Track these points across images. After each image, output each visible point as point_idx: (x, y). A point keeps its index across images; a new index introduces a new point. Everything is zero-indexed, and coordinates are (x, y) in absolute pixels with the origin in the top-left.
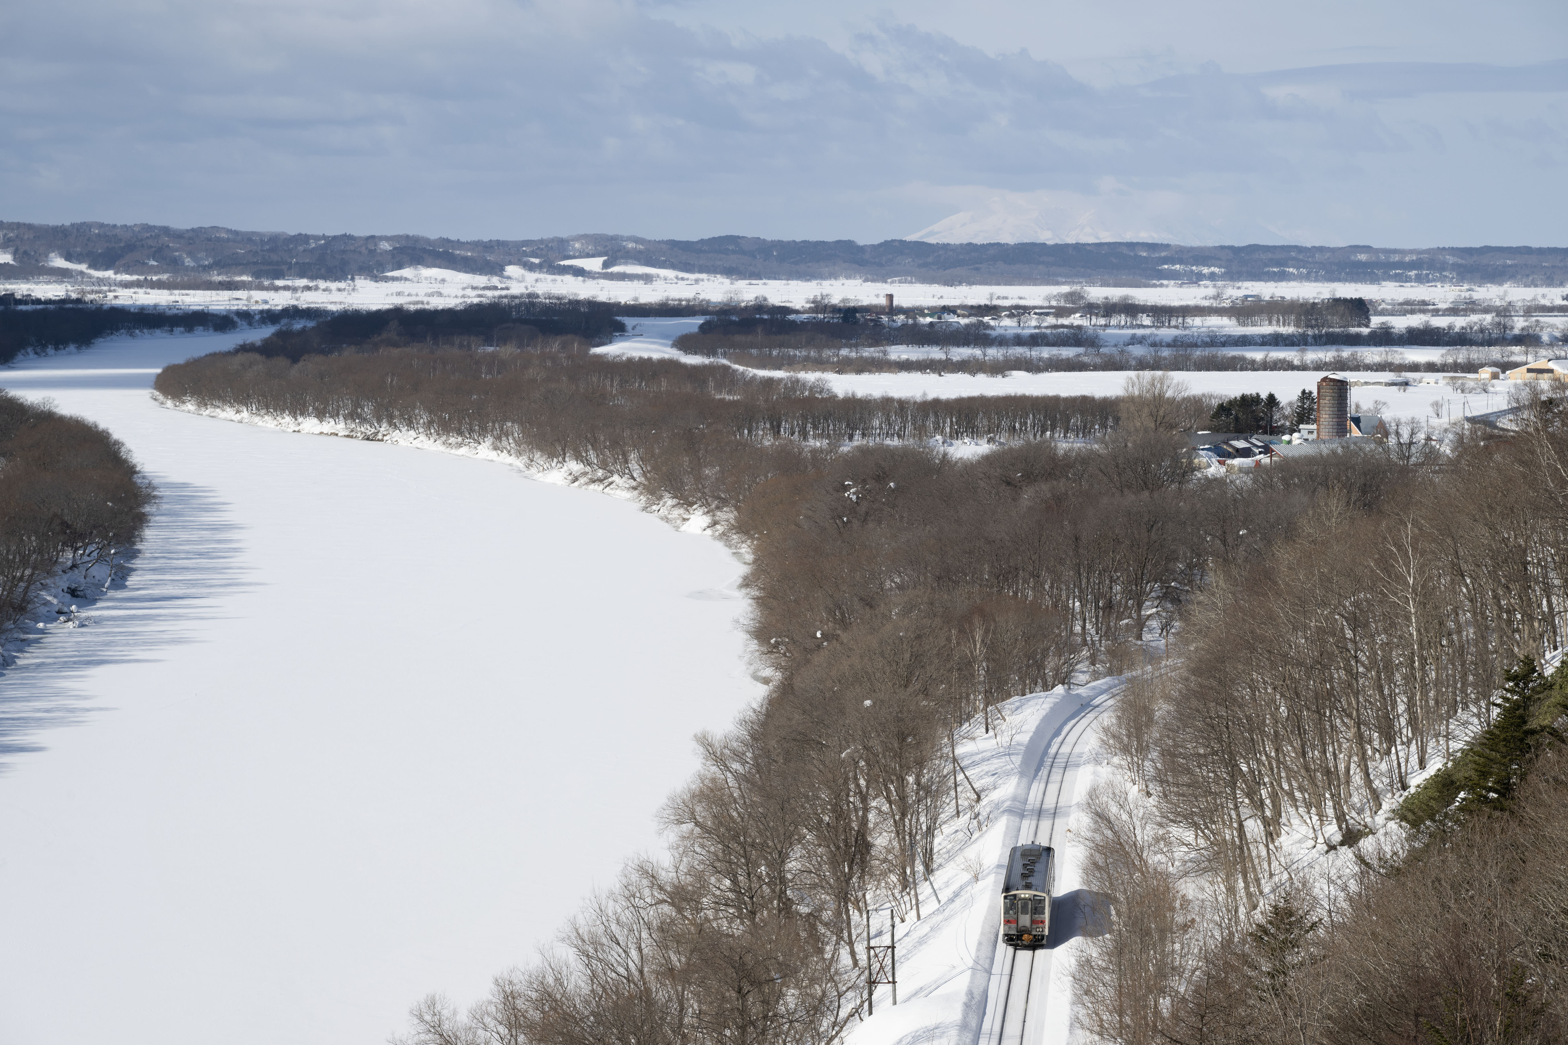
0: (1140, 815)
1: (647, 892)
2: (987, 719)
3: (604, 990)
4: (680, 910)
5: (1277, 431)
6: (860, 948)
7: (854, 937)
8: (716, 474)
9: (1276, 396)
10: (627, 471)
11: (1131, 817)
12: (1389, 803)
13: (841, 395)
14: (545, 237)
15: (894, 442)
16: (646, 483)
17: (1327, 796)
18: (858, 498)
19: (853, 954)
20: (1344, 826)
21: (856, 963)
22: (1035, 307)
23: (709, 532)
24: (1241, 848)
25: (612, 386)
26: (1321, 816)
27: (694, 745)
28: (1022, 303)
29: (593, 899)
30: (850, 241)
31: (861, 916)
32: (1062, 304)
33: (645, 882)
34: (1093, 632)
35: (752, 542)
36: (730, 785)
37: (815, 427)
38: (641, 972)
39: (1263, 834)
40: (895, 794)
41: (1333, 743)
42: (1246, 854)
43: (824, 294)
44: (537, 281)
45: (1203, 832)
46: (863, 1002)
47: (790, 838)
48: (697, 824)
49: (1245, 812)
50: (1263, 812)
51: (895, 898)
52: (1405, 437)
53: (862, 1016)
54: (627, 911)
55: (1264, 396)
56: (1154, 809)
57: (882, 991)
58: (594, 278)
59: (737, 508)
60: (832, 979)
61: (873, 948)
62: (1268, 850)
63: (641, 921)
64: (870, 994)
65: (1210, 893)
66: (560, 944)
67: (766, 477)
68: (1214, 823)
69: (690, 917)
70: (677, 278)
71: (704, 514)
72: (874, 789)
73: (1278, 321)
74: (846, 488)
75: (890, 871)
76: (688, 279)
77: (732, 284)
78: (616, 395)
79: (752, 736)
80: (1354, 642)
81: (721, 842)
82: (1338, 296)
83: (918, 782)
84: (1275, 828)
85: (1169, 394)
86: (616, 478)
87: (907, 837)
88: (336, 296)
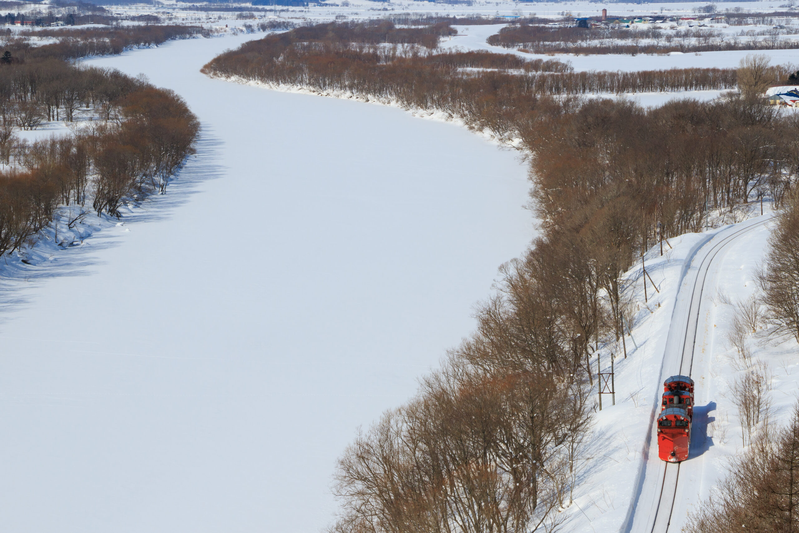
2: (661, 247)
32: (702, 13)
44: (409, 5)
46: (596, 403)
53: (596, 410)
57: (607, 398)
64: (600, 399)
88: (299, 15)
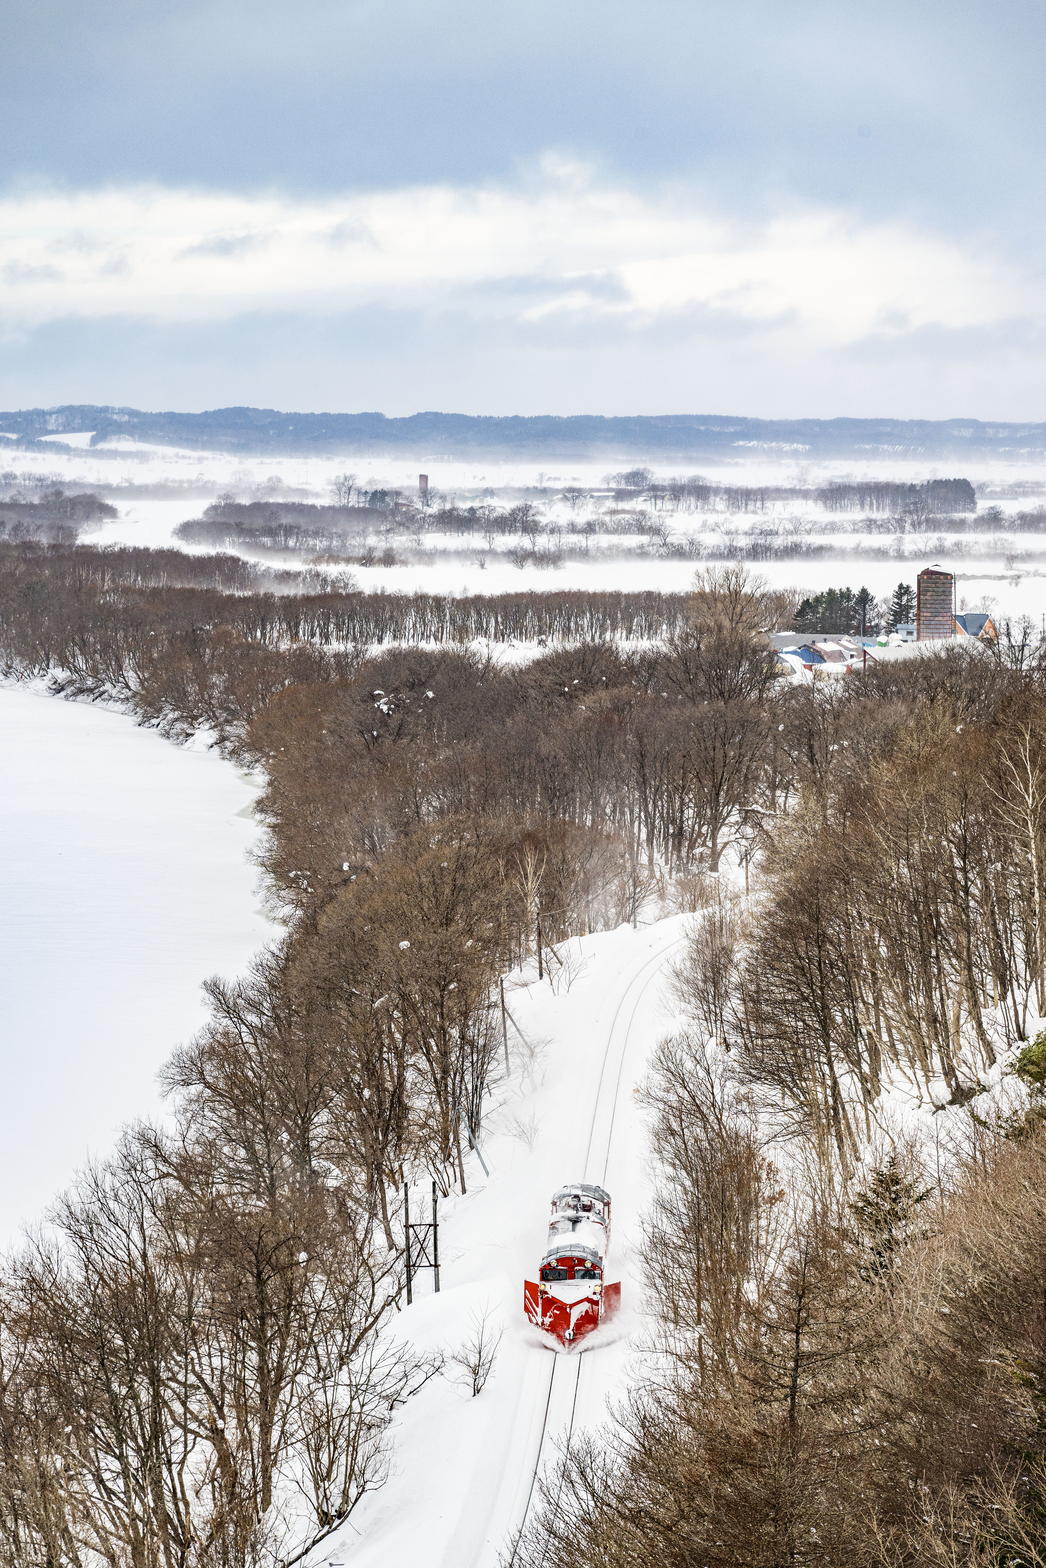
0: (719, 1072)
1: (150, 1164)
2: (541, 963)
3: (102, 1278)
4: (187, 1185)
5: (874, 631)
6: (397, 1228)
7: (389, 1214)
8: (225, 682)
9: (869, 591)
10: (121, 679)
11: (708, 1073)
12: (1007, 1056)
13: (368, 591)
14: (24, 409)
15: (430, 646)
16: (143, 692)
17: (935, 1047)
18: (389, 709)
19: (388, 1233)
20: (953, 1083)
21: (392, 1245)
22: (592, 490)
23: (216, 749)
24: (835, 1109)
25: (103, 580)
26: (926, 1070)
27: (203, 993)
28: (576, 485)
29: (87, 1171)
30: (377, 414)
31: (397, 1190)
32: (623, 486)
33: (148, 1153)
34: (662, 862)
35: (267, 761)
36: (245, 1040)
37: (339, 628)
38: (144, 1256)
39: (860, 1093)
40: (435, 1049)
41: (940, 987)
42: (841, 1116)
43: (348, 474)
44: (14, 459)
45: (791, 1090)
46: (400, 1289)
47: (317, 1101)
48: (207, 1085)
49: (841, 1068)
50: (860, 1068)
51: (437, 1170)
52: (1017, 638)
53: (400, 1304)
54: (126, 1186)
55: (856, 591)
56: (736, 1065)
57: (423, 1277)
58: (80, 456)
59: (249, 721)
60: (365, 1262)
61: (412, 1226)
62: (866, 1109)
63: (144, 1198)
64: (409, 1279)
65: (801, 1160)
66: (49, 1224)
67: (283, 685)
68: (805, 1080)
69: (199, 1193)
70: (177, 455)
71: (211, 728)
72: (411, 1044)
73: (871, 505)
74: (375, 698)
75: (431, 1139)
76: (189, 458)
77: (241, 463)
78: (107, 591)
79: (270, 983)
80: (964, 870)
81: (236, 1106)
82: (939, 478)
83: (463, 1037)
84: (873, 1085)
85: (747, 590)
86: (108, 686)
87: (450, 1099)
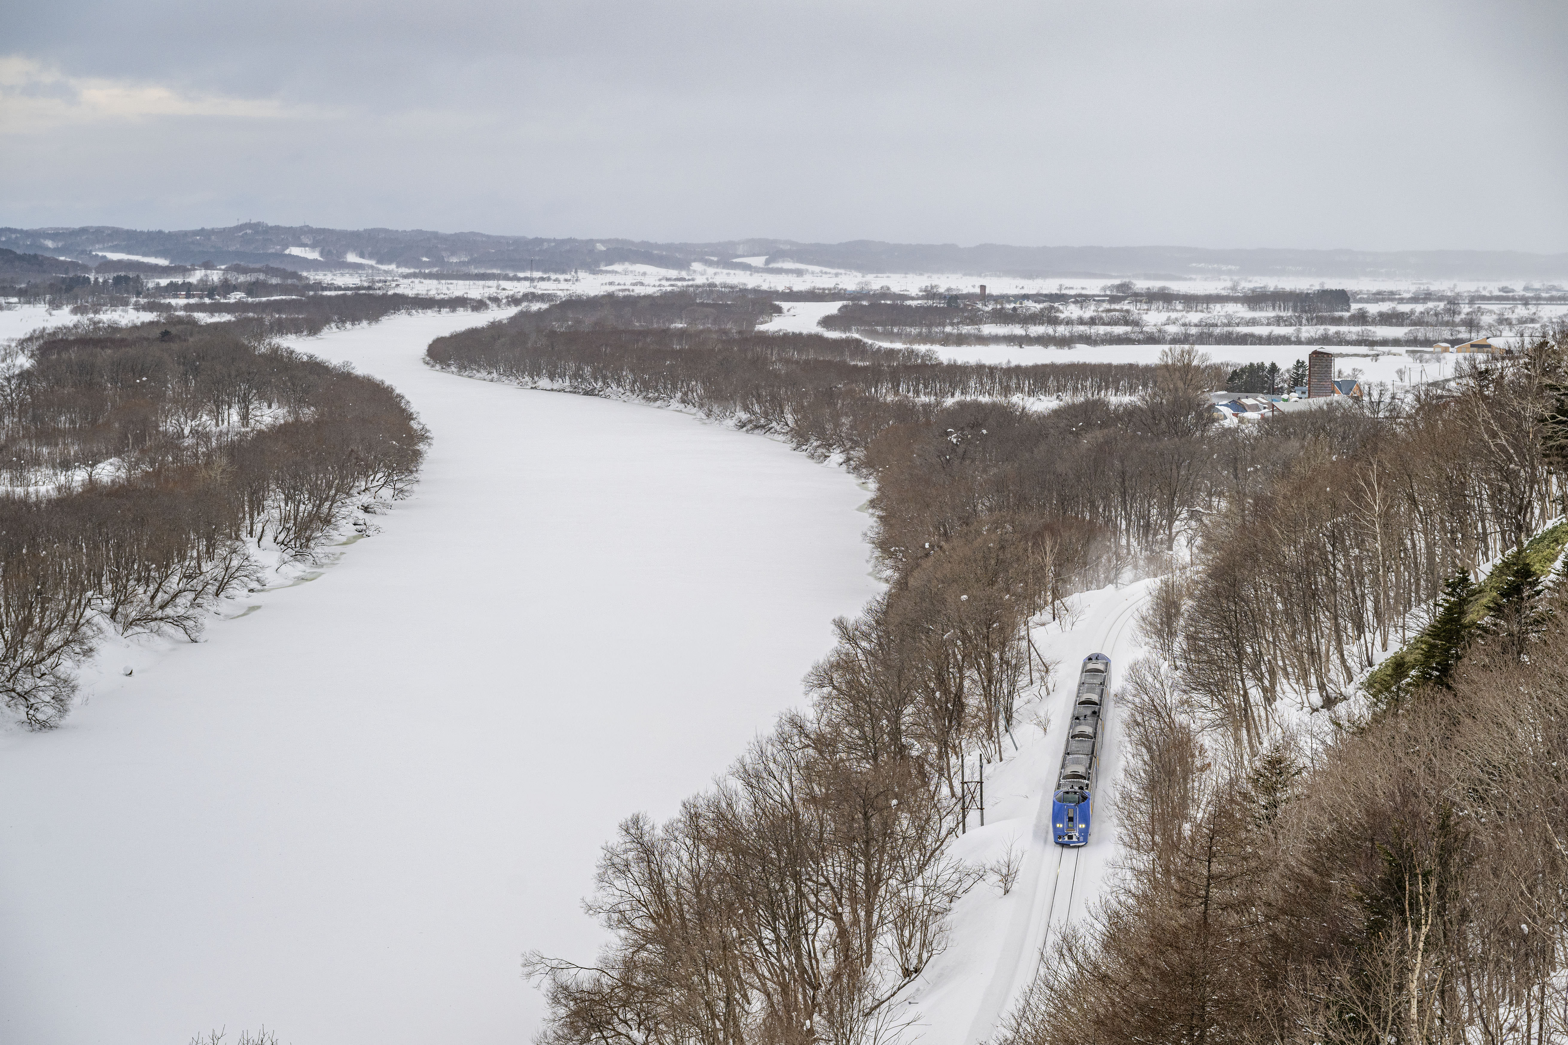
0: (1170, 684)
1: (796, 739)
2: (1054, 611)
3: (764, 812)
4: (820, 753)
5: (1279, 391)
6: (957, 784)
7: (952, 775)
8: (850, 422)
9: (1277, 365)
10: (783, 420)
11: (1162, 686)
12: (1360, 677)
13: (945, 362)
14: (720, 241)
15: (985, 400)
16: (797, 429)
17: (1312, 671)
18: (957, 442)
19: (951, 787)
20: (1324, 694)
21: (953, 796)
22: (1094, 296)
23: (844, 466)
24: (1246, 710)
25: (772, 354)
26: (1306, 686)
27: (833, 628)
28: (1084, 292)
29: (756, 743)
31: (957, 759)
32: (1115, 293)
33: (795, 732)
34: (1135, 544)
35: (877, 475)
36: (860, 658)
37: (926, 387)
38: (792, 799)
39: (1262, 700)
40: (983, 666)
41: (1316, 631)
42: (1250, 715)
43: (933, 284)
44: (715, 273)
45: (1217, 698)
46: (958, 824)
47: (906, 700)
48: (835, 688)
49: (1249, 683)
50: (1263, 684)
51: (983, 746)
52: (1375, 397)
53: (958, 834)
54: (781, 753)
55: (1267, 365)
56: (1180, 680)
57: (973, 817)
58: (758, 272)
59: (866, 448)
60: (935, 806)
61: (966, 783)
62: (1266, 711)
63: (792, 761)
64: (964, 818)
65: (1222, 744)
66: (731, 777)
67: (888, 425)
68: (1226, 691)
69: (828, 758)
70: (821, 272)
71: (841, 452)
72: (967, 662)
73: (1280, 307)
74: (948, 434)
75: (980, 725)
76: (829, 273)
77: (862, 276)
78: (775, 362)
79: (876, 621)
80: (1334, 554)
81: (852, 702)
82: (1325, 288)
83: (1001, 659)
84: (1272, 695)
85: (1195, 363)
86: (774, 424)
87: (993, 700)
88: (564, 285)
